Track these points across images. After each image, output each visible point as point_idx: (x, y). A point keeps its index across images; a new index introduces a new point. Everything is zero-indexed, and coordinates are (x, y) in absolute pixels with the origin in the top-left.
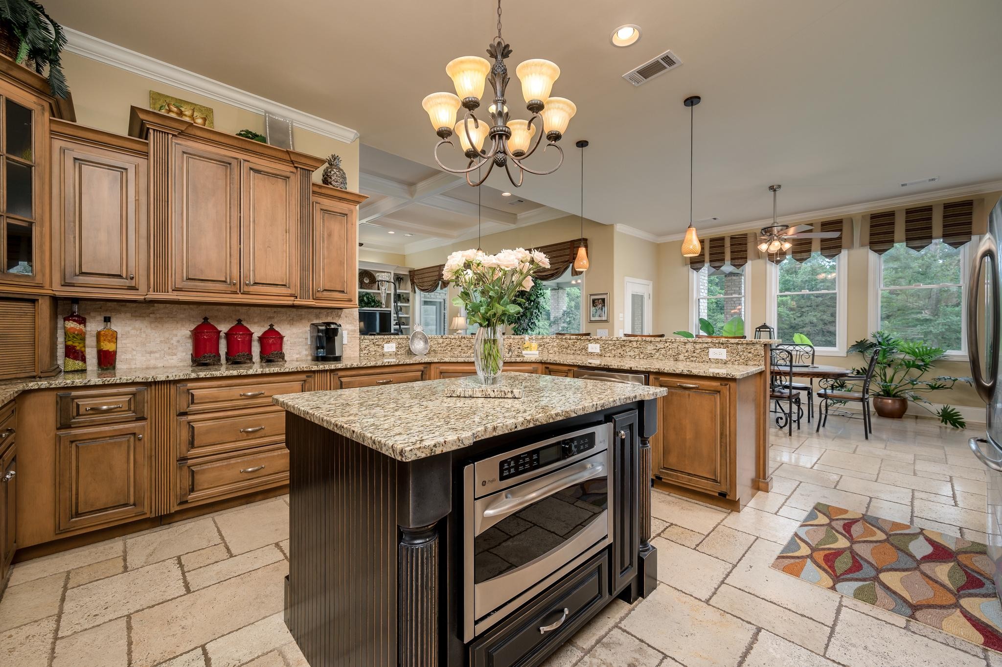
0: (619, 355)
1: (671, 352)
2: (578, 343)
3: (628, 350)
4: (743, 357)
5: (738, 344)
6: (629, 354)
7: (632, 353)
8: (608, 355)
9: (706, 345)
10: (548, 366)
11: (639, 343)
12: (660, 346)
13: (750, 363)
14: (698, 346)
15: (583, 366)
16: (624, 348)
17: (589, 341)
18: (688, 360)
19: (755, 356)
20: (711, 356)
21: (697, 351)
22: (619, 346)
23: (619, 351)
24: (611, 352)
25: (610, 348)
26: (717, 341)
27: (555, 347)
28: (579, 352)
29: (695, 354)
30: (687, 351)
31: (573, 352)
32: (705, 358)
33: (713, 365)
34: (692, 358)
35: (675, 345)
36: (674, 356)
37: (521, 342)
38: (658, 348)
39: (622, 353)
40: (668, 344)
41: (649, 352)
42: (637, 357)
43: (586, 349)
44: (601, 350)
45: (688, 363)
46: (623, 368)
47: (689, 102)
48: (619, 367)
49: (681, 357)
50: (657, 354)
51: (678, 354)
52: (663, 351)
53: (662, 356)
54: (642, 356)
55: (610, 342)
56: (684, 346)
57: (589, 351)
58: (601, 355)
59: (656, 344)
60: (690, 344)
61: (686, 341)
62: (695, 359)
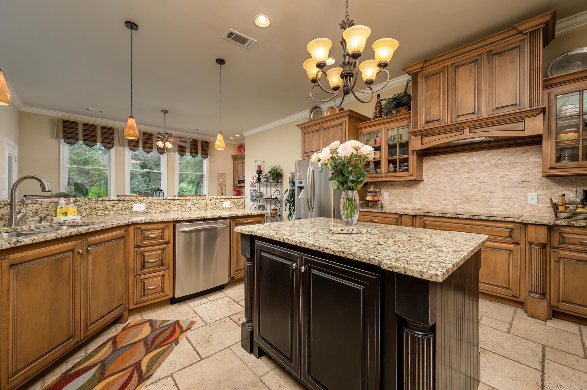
0: (165, 211)
1: (202, 205)
2: (120, 204)
3: (172, 207)
4: (237, 205)
5: (235, 198)
6: (173, 209)
7: (175, 209)
8: (155, 211)
9: (221, 200)
10: (138, 226)
11: (181, 201)
12: (196, 202)
13: (240, 208)
14: (217, 201)
15: (183, 220)
16: (169, 205)
17: (134, 201)
18: (212, 209)
19: (241, 204)
20: (224, 206)
21: (217, 204)
22: (165, 204)
23: (164, 208)
24: (157, 210)
25: (156, 206)
26: (227, 198)
27: (88, 209)
28: (121, 212)
29: (216, 206)
30: (212, 204)
31: (113, 212)
32: (221, 207)
33: (224, 211)
34: (214, 208)
35: (205, 201)
36: (204, 207)
37: (51, 207)
38: (194, 203)
39: (167, 209)
40: (201, 200)
41: (188, 206)
42: (180, 211)
43: (129, 209)
44: (147, 209)
45: (212, 211)
46: (215, 217)
47: (219, 61)
48: (213, 217)
49: (209, 208)
50: (194, 207)
51: (207, 206)
52: (198, 205)
53: (197, 208)
54: (183, 210)
55: (156, 201)
56: (210, 201)
57: (134, 210)
58: (147, 213)
59: (194, 201)
60: (213, 200)
61: (212, 198)
62: (216, 208)
